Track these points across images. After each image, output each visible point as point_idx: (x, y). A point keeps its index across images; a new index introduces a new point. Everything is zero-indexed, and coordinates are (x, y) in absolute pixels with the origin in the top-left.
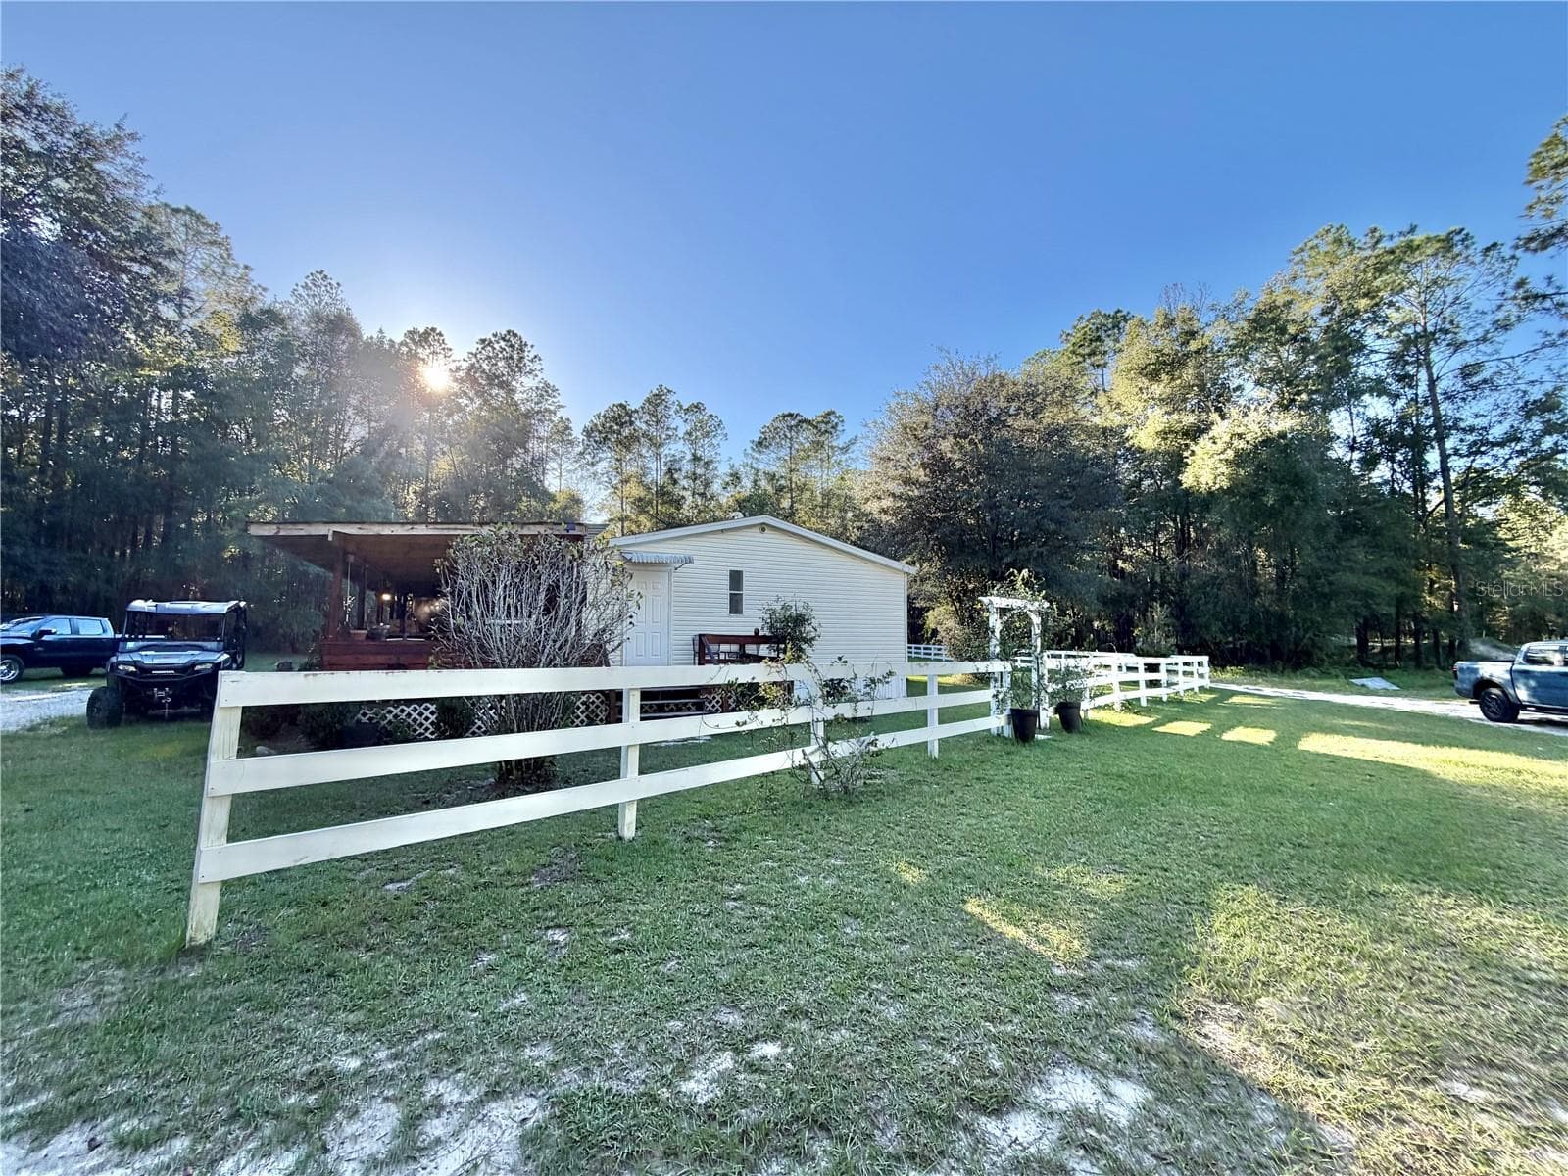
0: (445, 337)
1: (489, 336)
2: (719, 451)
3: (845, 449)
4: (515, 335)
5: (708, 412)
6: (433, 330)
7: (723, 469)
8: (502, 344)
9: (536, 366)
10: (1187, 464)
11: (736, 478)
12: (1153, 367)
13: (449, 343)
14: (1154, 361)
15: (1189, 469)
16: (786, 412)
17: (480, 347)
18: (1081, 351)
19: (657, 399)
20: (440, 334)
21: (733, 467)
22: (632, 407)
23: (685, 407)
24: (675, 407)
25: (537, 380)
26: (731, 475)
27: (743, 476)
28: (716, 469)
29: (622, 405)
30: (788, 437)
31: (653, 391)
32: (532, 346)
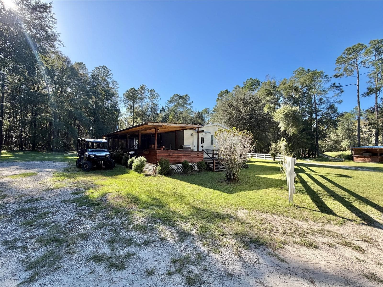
1: (98, 67)
2: (158, 102)
3: (189, 104)
4: (106, 67)
5: (155, 92)
6: (82, 63)
7: (160, 107)
8: (102, 69)
9: (111, 76)
16: (176, 94)
17: (95, 69)
18: (249, 87)
19: (143, 88)
20: (84, 64)
21: (163, 107)
22: (136, 89)
23: (150, 90)
24: (147, 90)
25: (112, 80)
26: (162, 109)
27: (165, 109)
28: (158, 107)
29: (134, 89)
30: (177, 100)
31: (141, 86)
32: (111, 71)
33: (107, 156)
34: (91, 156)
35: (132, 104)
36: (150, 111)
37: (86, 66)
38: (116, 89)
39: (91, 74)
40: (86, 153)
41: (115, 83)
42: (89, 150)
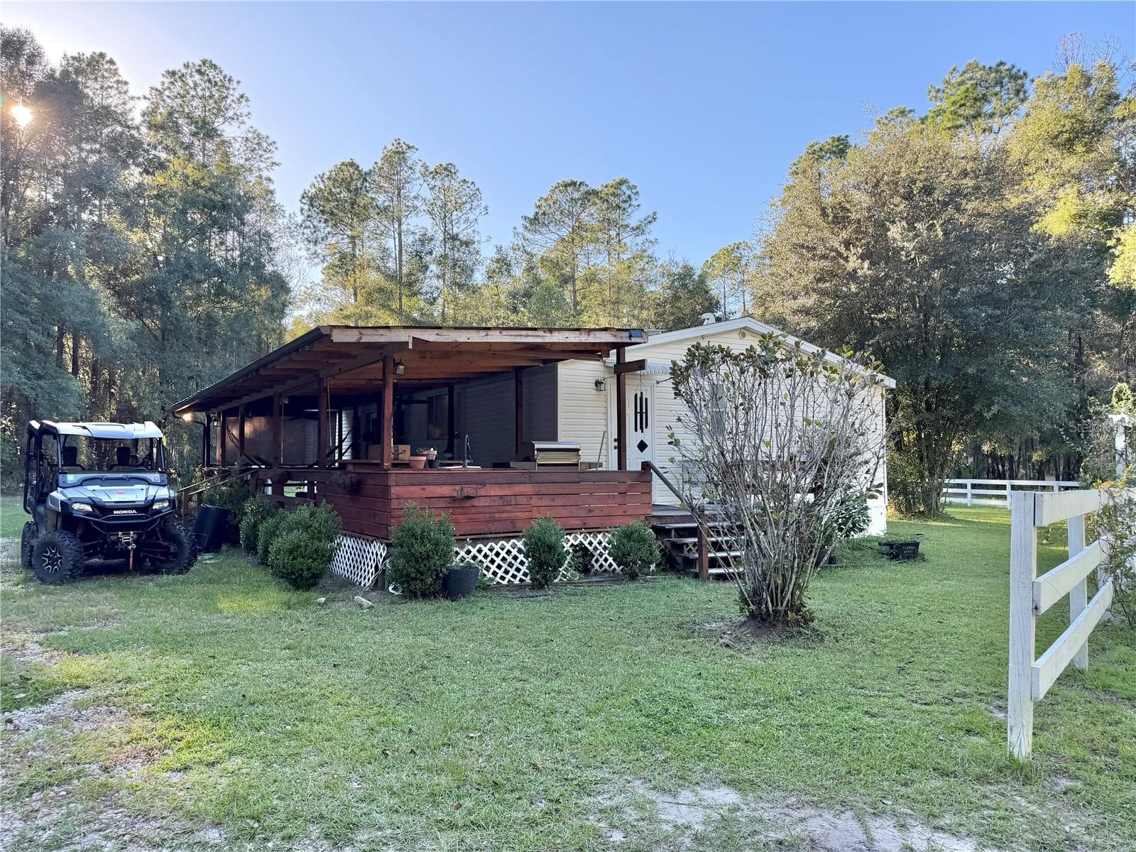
0: (119, 64)
1: (178, 67)
2: (476, 227)
3: (638, 230)
4: (214, 67)
5: (460, 176)
6: (102, 55)
7: (487, 253)
8: (197, 77)
9: (243, 109)
10: (1113, 255)
11: (503, 265)
12: (1066, 136)
13: (124, 74)
14: (1067, 128)
15: (1118, 262)
16: (568, 180)
17: (167, 81)
18: (961, 111)
19: (397, 157)
20: (112, 62)
21: (499, 250)
22: (365, 168)
23: (432, 169)
24: (418, 168)
25: (244, 128)
26: (498, 261)
27: (513, 262)
28: (477, 252)
29: (352, 164)
30: (571, 213)
31: (390, 147)
32: (238, 82)
33: (156, 507)
34: (76, 506)
35: (345, 245)
36: (438, 277)
37: (119, 65)
38: (265, 174)
39: (143, 105)
40: (54, 494)
41: (257, 143)
42: (71, 478)
